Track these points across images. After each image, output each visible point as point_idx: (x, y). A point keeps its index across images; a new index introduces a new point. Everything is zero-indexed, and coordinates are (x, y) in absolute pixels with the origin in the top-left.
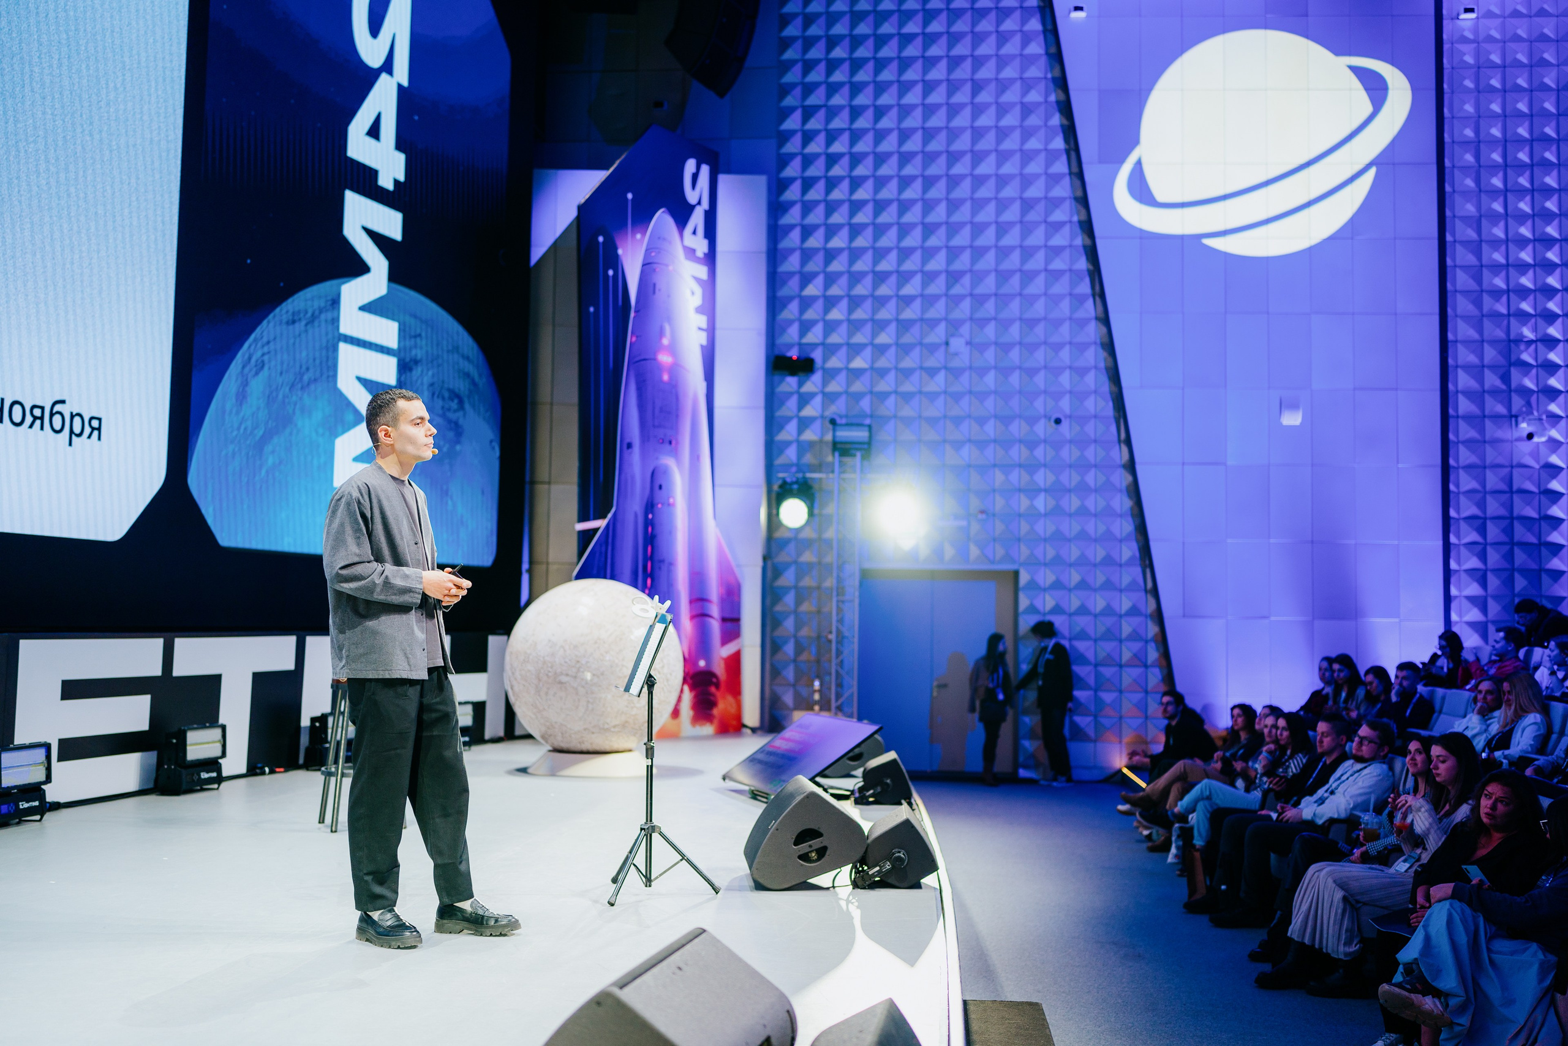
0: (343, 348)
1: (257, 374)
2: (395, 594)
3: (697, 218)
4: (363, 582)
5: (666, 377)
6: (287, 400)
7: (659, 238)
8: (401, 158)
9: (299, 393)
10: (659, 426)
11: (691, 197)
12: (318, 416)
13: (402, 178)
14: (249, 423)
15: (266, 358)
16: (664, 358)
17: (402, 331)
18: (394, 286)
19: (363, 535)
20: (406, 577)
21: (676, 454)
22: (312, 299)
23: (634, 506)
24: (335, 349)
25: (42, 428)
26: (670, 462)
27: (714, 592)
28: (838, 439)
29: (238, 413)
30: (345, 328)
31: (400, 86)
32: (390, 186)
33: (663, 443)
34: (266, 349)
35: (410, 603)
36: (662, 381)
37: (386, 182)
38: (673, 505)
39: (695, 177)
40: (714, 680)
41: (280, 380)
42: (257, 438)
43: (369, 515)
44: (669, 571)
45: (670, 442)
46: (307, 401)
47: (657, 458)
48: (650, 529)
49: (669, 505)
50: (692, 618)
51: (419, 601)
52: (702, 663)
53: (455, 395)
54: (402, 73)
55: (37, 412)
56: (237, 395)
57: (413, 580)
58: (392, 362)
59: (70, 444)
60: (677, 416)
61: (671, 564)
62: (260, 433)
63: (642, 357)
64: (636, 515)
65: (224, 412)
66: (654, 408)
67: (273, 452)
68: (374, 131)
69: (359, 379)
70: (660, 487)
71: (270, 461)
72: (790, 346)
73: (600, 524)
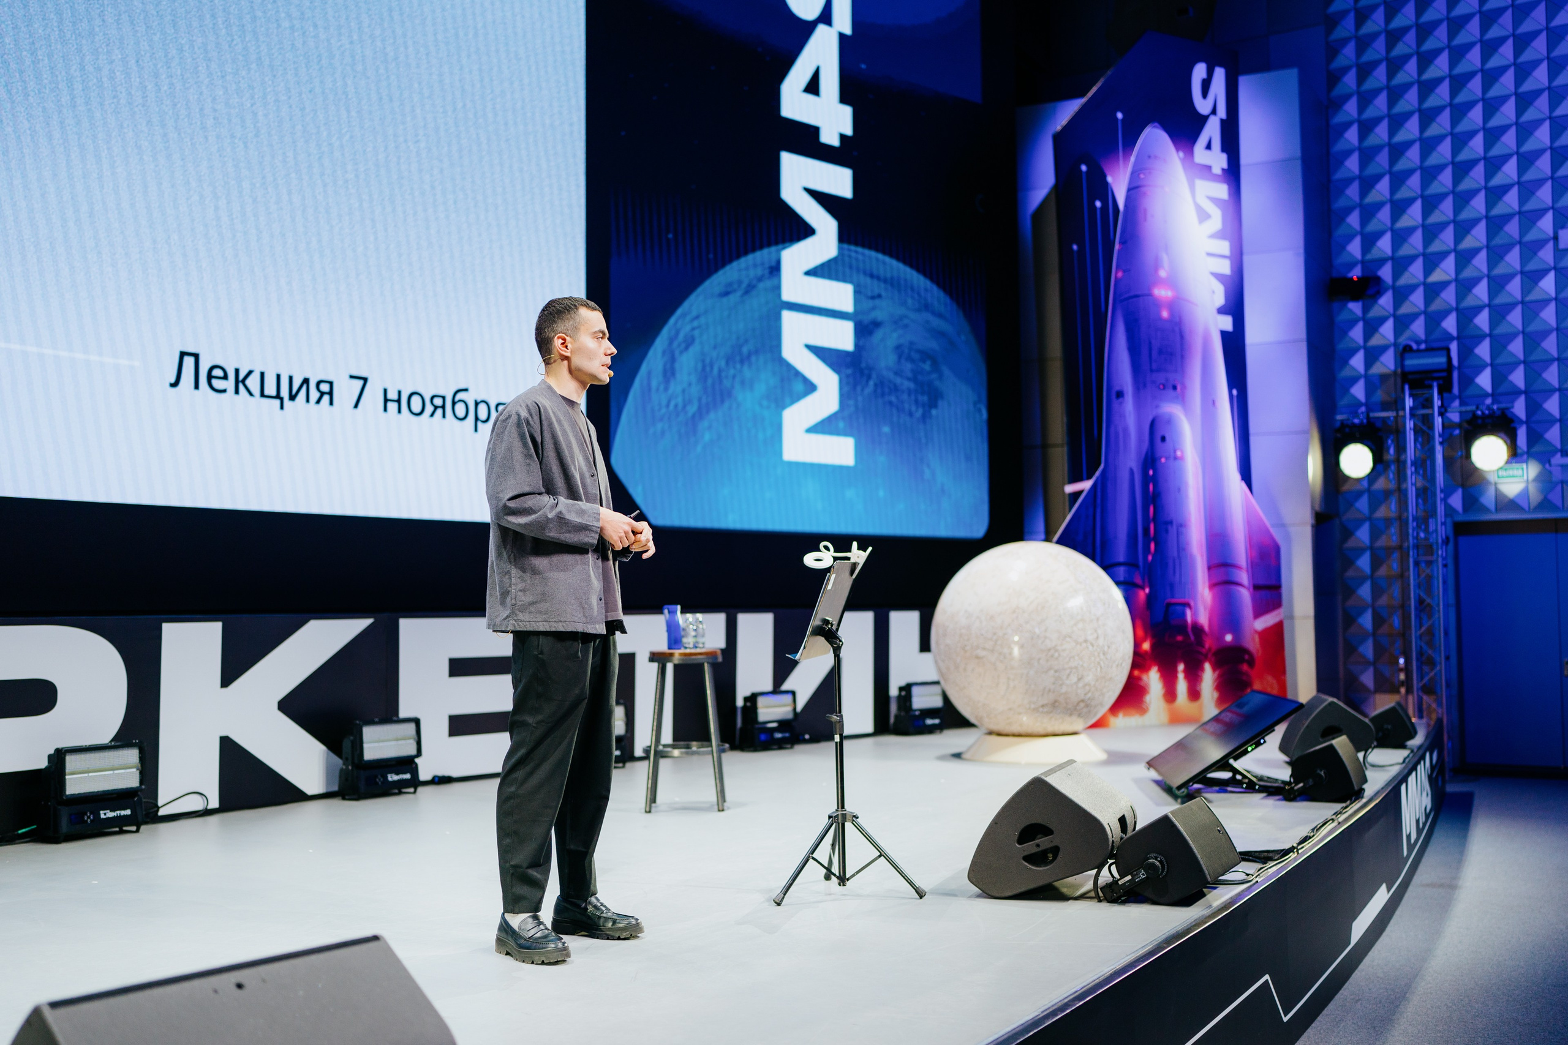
0: (787, 316)
1: (687, 348)
2: (569, 532)
3: (1212, 130)
4: (533, 517)
5: (1165, 314)
6: (723, 374)
7: (1149, 157)
8: (847, 111)
9: (738, 366)
10: (1159, 370)
11: (1202, 106)
12: (761, 388)
13: (849, 131)
14: (680, 400)
15: (696, 333)
16: (1162, 293)
17: (857, 293)
18: (845, 246)
19: (534, 461)
20: (582, 512)
21: (1182, 399)
22: (747, 269)
23: (1129, 460)
24: (778, 318)
25: (444, 416)
26: (1172, 409)
27: (1241, 554)
28: (1407, 369)
29: (666, 389)
30: (787, 295)
31: (842, 36)
32: (835, 142)
33: (1164, 388)
34: (696, 323)
35: (586, 544)
36: (1160, 318)
37: (830, 137)
38: (1182, 458)
39: (1206, 85)
40: (1247, 657)
41: (714, 354)
42: (690, 414)
43: (539, 439)
44: (1178, 534)
45: (1174, 388)
46: (747, 373)
47: (1157, 407)
48: (1151, 487)
49: (1176, 458)
50: (1212, 586)
51: (596, 542)
52: (1229, 638)
53: (925, 355)
54: (843, 21)
55: (438, 402)
56: (665, 372)
57: (589, 516)
58: (848, 327)
59: (476, 430)
60: (1183, 357)
61: (1182, 526)
62: (692, 409)
63: (1132, 294)
64: (1132, 472)
65: (650, 389)
66: (1150, 350)
67: (710, 428)
68: (813, 87)
69: (809, 347)
70: (1163, 439)
71: (707, 437)
72: (1352, 266)
73: (1086, 485)
